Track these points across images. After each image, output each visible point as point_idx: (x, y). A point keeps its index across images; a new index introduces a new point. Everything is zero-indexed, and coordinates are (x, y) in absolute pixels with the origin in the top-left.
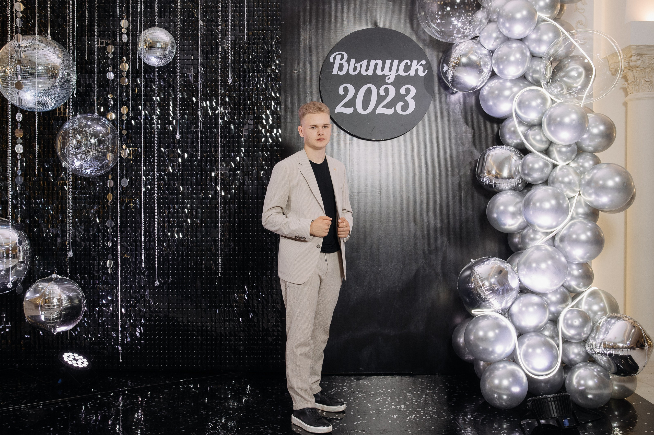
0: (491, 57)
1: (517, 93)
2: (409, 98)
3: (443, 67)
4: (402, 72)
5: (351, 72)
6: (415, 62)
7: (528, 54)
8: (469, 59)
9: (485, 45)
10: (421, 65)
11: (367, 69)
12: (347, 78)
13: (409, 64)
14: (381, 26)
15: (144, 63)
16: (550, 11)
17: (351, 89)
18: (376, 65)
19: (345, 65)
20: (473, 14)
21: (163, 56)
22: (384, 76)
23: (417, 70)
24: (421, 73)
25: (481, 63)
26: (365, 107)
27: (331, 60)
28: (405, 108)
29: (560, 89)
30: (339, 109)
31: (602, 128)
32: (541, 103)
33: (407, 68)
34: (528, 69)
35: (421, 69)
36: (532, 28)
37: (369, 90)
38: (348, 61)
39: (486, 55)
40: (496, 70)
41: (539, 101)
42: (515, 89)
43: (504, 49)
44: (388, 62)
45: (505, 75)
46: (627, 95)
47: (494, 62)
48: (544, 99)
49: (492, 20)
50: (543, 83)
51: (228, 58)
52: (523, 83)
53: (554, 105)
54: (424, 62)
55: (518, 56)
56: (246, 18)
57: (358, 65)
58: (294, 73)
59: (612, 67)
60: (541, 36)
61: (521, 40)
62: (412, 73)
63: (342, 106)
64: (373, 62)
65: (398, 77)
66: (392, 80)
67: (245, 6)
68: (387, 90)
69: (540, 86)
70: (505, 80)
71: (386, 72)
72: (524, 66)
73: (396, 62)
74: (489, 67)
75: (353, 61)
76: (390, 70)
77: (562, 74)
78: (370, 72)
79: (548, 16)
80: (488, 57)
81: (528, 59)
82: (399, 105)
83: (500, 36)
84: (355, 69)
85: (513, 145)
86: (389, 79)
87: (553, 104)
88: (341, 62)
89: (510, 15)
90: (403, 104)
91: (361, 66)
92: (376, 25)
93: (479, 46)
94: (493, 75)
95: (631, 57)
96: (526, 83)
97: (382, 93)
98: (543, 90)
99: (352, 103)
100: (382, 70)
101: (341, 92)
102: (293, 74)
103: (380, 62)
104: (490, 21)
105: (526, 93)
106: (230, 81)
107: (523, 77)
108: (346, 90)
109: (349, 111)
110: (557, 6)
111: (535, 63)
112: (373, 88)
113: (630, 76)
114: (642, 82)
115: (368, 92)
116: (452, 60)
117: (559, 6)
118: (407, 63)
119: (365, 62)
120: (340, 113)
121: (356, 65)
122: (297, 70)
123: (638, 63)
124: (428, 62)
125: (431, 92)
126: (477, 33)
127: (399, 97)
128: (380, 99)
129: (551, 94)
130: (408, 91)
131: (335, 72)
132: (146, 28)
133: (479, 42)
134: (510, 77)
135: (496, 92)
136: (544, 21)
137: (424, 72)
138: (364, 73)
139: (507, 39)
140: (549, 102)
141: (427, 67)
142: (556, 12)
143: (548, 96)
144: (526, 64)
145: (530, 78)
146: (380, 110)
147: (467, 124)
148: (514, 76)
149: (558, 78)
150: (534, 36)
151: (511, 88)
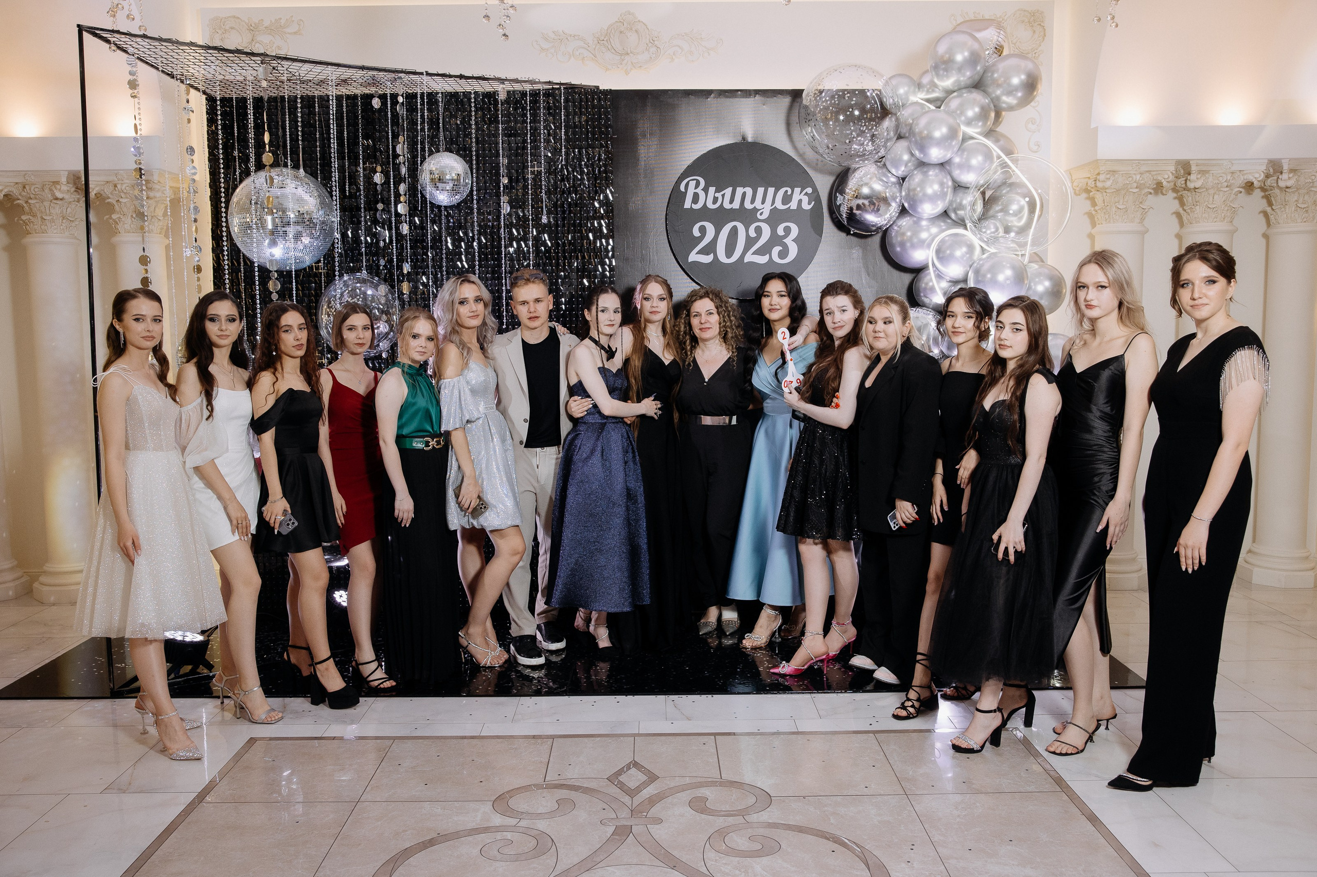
0: (901, 185)
1: (936, 236)
2: (789, 241)
3: (836, 197)
4: (779, 205)
5: (710, 205)
6: (797, 190)
7: (950, 183)
8: (872, 189)
9: (893, 171)
10: (806, 194)
11: (731, 201)
12: (705, 214)
13: (789, 193)
14: (750, 140)
15: (431, 203)
16: (980, 124)
17: (710, 228)
18: (744, 195)
19: (702, 195)
20: (878, 123)
21: (455, 191)
22: (755, 210)
23: (800, 201)
24: (806, 206)
25: (888, 194)
26: (729, 253)
27: (682, 188)
28: (783, 254)
29: (993, 230)
30: (693, 257)
31: (1047, 284)
32: (967, 253)
33: (787, 199)
34: (951, 203)
35: (805, 199)
36: (956, 149)
37: (734, 231)
38: (706, 190)
39: (893, 183)
40: (906, 205)
41: (964, 249)
42: (934, 230)
43: (918, 177)
44: (761, 190)
45: (918, 213)
46: (1094, 225)
47: (903, 194)
48: (971, 248)
49: (902, 135)
50: (969, 225)
51: (542, 189)
52: (944, 222)
53: (984, 256)
54: (809, 190)
55: (936, 187)
56: (563, 130)
57: (719, 195)
58: (631, 206)
59: (1075, 184)
60: (968, 160)
61: (942, 165)
62: (793, 205)
63: (698, 253)
64: (740, 191)
65: (774, 211)
66: (766, 215)
67: (563, 113)
68: (759, 230)
69: (966, 228)
70: (920, 219)
71: (758, 204)
72: (945, 200)
73: (771, 190)
74: (898, 200)
75: (712, 190)
76: (763, 202)
77: (998, 208)
78: (736, 205)
79: (978, 130)
80: (897, 186)
81: (949, 190)
82: (776, 250)
83: (913, 159)
84: (715, 200)
85: (931, 306)
86: (761, 214)
87: (983, 254)
88: (696, 191)
89: (926, 132)
90: (781, 248)
91: (723, 196)
92: (744, 138)
93: (884, 170)
94: (903, 211)
95: (1098, 174)
96: (949, 221)
97: (752, 234)
98: (968, 234)
99: (710, 249)
100: (753, 201)
101: (696, 232)
102: (630, 208)
103: (749, 191)
104: (900, 137)
105: (947, 238)
106: (544, 220)
107: (945, 213)
108: (703, 230)
109: (707, 259)
110: (989, 115)
111: (961, 195)
112: (741, 227)
113: (1099, 197)
114: (1114, 209)
115: (734, 232)
116: (847, 191)
117: (993, 115)
118: (786, 191)
119: (728, 191)
120: (694, 262)
121: (717, 195)
122: (635, 202)
123: (1108, 184)
124: (815, 190)
125: (819, 231)
126: (882, 152)
127: (775, 240)
128: (750, 242)
129: (981, 239)
130: (788, 230)
131: (688, 204)
132: (431, 153)
133: (885, 165)
134: (925, 216)
135: (909, 234)
136: (972, 138)
137: (809, 204)
138: (727, 206)
139: (922, 165)
140: (978, 251)
141: (815, 197)
142: (990, 123)
143: (976, 242)
144: (948, 198)
145: (953, 216)
146: (749, 258)
147: (869, 275)
148: (932, 215)
149: (991, 212)
150: (957, 160)
151: (928, 230)
